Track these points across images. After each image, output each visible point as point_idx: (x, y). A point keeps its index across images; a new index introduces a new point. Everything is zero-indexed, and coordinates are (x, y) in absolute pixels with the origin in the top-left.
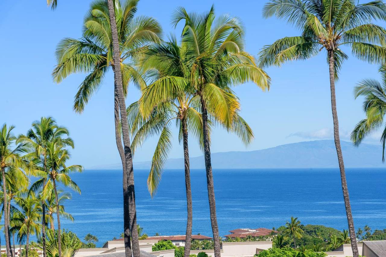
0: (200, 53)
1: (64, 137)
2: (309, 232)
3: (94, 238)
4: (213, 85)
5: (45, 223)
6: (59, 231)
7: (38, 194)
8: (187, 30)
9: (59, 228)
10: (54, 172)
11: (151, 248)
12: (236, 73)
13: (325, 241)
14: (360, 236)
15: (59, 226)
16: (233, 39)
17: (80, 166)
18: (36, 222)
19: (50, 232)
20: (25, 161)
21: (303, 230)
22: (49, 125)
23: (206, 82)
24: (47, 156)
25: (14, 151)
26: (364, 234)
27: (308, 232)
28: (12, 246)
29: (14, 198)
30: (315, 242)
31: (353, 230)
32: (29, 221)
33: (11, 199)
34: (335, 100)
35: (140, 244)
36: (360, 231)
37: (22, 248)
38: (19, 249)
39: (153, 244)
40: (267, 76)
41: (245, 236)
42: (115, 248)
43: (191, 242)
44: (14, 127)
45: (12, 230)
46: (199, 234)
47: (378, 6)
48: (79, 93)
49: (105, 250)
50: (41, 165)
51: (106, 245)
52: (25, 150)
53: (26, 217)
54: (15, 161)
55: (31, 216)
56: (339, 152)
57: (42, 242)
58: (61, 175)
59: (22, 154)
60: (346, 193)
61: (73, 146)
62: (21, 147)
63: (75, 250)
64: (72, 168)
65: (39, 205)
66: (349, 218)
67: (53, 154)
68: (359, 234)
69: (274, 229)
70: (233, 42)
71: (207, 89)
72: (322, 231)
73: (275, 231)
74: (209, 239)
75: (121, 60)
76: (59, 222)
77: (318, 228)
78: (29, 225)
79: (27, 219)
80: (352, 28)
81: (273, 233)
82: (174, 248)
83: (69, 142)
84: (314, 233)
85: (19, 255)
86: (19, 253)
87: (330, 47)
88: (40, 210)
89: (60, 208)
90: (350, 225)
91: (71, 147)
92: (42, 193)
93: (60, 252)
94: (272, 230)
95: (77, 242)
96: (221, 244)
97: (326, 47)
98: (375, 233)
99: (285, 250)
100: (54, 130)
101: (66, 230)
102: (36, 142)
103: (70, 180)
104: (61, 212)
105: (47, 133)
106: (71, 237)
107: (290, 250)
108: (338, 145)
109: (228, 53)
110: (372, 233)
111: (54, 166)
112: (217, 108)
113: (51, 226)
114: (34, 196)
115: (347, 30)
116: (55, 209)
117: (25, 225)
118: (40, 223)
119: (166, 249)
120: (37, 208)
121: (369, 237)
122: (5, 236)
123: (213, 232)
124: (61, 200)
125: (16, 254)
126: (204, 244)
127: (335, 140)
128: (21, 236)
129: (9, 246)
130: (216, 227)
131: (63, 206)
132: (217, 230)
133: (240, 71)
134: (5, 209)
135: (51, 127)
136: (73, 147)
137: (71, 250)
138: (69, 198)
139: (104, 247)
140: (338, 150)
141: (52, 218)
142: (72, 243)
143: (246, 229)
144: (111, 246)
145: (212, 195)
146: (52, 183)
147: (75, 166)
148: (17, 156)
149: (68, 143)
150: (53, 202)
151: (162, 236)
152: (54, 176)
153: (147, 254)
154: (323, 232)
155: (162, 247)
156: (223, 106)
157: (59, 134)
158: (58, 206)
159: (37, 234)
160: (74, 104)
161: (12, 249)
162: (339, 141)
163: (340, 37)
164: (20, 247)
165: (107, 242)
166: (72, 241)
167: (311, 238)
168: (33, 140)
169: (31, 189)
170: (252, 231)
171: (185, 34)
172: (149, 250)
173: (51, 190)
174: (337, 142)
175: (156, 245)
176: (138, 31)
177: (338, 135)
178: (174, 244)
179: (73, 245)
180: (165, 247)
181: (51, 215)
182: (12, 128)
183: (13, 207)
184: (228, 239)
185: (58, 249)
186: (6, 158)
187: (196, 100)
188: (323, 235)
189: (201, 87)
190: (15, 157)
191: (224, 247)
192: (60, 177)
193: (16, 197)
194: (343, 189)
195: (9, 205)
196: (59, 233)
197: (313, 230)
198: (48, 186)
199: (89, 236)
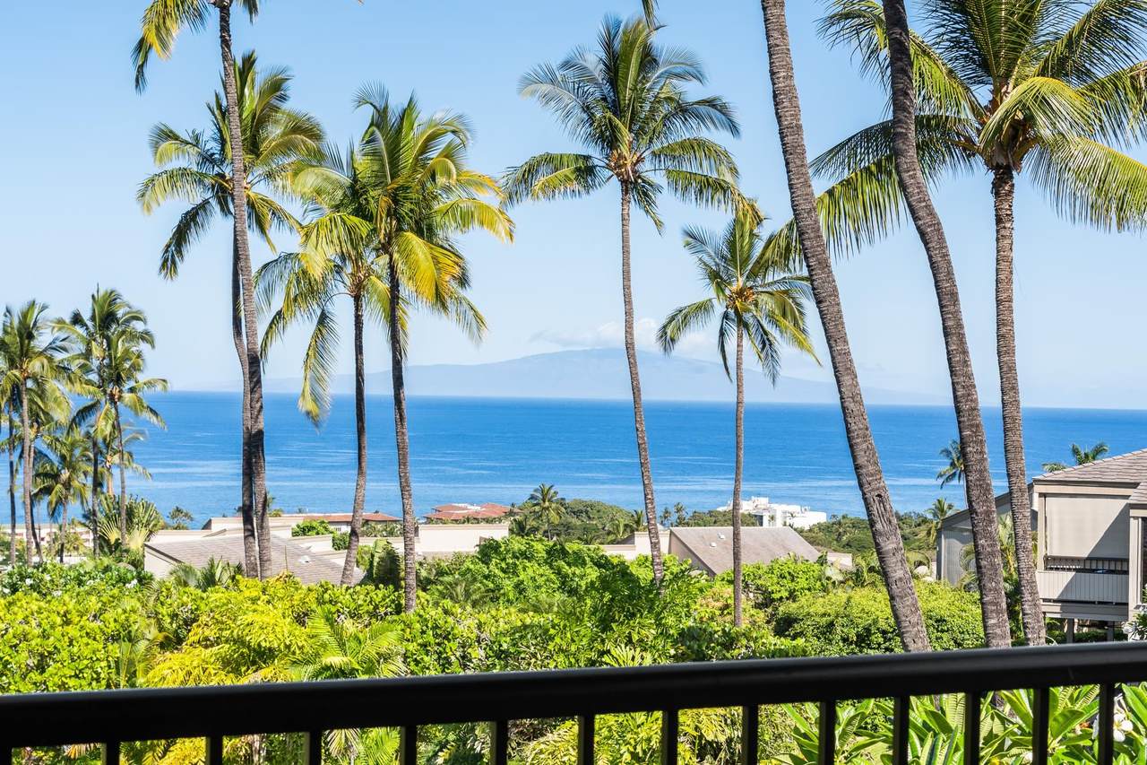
0: (392, 178)
1: (138, 326)
2: (577, 513)
3: (186, 515)
4: (410, 235)
5: (98, 484)
6: (123, 497)
7: (86, 429)
8: (373, 133)
9: (123, 492)
10: (116, 391)
11: (290, 532)
12: (454, 215)
13: (603, 529)
14: (666, 522)
15: (123, 488)
16: (449, 154)
17: (164, 381)
18: (83, 481)
19: (106, 499)
20: (64, 368)
21: (566, 508)
22: (110, 305)
23: (400, 229)
24: (105, 361)
25: (45, 350)
26: (674, 517)
27: (574, 513)
28: (36, 526)
29: (42, 436)
30: (586, 529)
31: (652, 503)
32: (69, 478)
33: (36, 437)
34: (629, 272)
35: (270, 524)
36: (667, 512)
37: (54, 530)
38: (49, 530)
39: (294, 526)
40: (509, 221)
41: (461, 518)
42: (225, 530)
43: (363, 526)
44: (47, 307)
45: (36, 495)
46: (377, 512)
47: (714, 106)
48: (168, 246)
49: (206, 532)
50: (94, 377)
51: (207, 526)
52: (65, 349)
53: (63, 471)
54: (45, 368)
55: (72, 468)
56: (632, 365)
57: (90, 516)
58: (128, 396)
59: (59, 356)
60: (643, 438)
61: (152, 343)
62: (58, 343)
63: (151, 532)
64: (150, 384)
65: (86, 449)
66: (646, 482)
67: (115, 358)
68: (666, 517)
69: (513, 505)
70: (447, 160)
71: (401, 240)
72: (599, 511)
73: (516, 510)
74: (395, 521)
75: (249, 186)
76: (123, 482)
77: (592, 506)
78: (67, 485)
79: (65, 474)
80: (666, 145)
81: (511, 513)
82: (332, 533)
83: (146, 337)
84: (584, 515)
85: (48, 542)
86: (47, 538)
87: (626, 177)
88: (89, 460)
89: (126, 456)
90: (648, 494)
91: (149, 346)
92: (94, 429)
93: (123, 536)
94: (509, 507)
95: (156, 518)
96: (416, 529)
97: (618, 175)
98: (694, 517)
99: (532, 540)
100: (120, 313)
101: (135, 497)
102: (85, 335)
103: (145, 405)
104: (127, 463)
105: (106, 319)
106: (147, 508)
107: (541, 540)
108: (631, 352)
109: (438, 177)
110: (688, 517)
111: (118, 380)
112: (418, 277)
113: (108, 488)
114: (79, 434)
115: (657, 146)
116: (116, 459)
117: (59, 486)
118: (90, 482)
119: (318, 534)
120: (84, 456)
121: (681, 522)
122: (24, 502)
123: (403, 499)
124: (127, 441)
125: (43, 539)
126: (386, 530)
127: (627, 343)
128: (54, 505)
129: (30, 525)
130: (407, 489)
131: (130, 454)
132: (410, 495)
133: (461, 211)
134: (26, 455)
135: (113, 308)
136: (153, 347)
137: (144, 532)
138: (142, 439)
139: (203, 529)
140: (632, 360)
141: (111, 474)
142: (146, 519)
143: (463, 505)
144: (216, 527)
145: (403, 433)
146: (113, 411)
147: (156, 381)
148: (50, 359)
149: (143, 339)
150: (115, 445)
151: (309, 515)
152: (116, 397)
153: (283, 541)
154: (601, 513)
155: (309, 530)
156: (428, 274)
157: (128, 321)
158: (121, 452)
159: (82, 503)
160: (159, 263)
161: (37, 531)
162: (632, 344)
163: (644, 158)
164: (51, 528)
165: (210, 521)
166: (146, 517)
167: (579, 523)
168: (79, 330)
169: (74, 420)
170: (472, 507)
171: (368, 142)
172: (287, 534)
173: (110, 422)
174: (630, 346)
175: (298, 526)
176: (282, 136)
177: (632, 334)
178: (331, 528)
179: (149, 524)
180: (315, 531)
181: (108, 469)
182: (44, 308)
183: (40, 452)
184: (429, 521)
185: (120, 529)
186: (30, 361)
187: (381, 263)
188: (601, 518)
189: (390, 239)
190: (45, 361)
191: (421, 532)
192: (127, 399)
193: (46, 433)
194: (637, 430)
195: (32, 450)
196: (123, 501)
197: (584, 509)
198: (106, 414)
199: (178, 510)
